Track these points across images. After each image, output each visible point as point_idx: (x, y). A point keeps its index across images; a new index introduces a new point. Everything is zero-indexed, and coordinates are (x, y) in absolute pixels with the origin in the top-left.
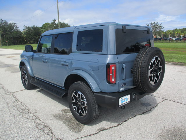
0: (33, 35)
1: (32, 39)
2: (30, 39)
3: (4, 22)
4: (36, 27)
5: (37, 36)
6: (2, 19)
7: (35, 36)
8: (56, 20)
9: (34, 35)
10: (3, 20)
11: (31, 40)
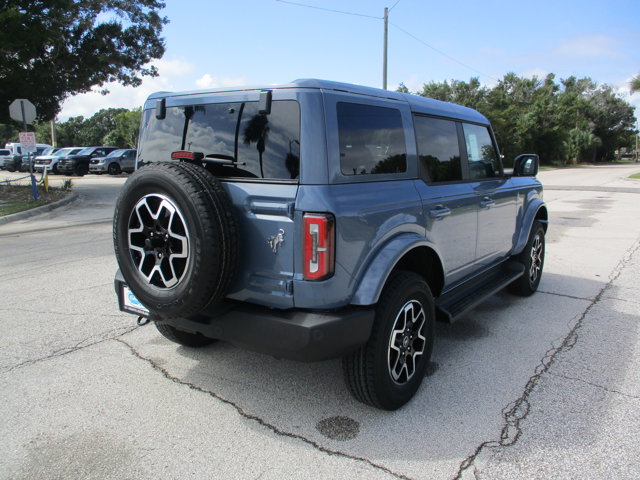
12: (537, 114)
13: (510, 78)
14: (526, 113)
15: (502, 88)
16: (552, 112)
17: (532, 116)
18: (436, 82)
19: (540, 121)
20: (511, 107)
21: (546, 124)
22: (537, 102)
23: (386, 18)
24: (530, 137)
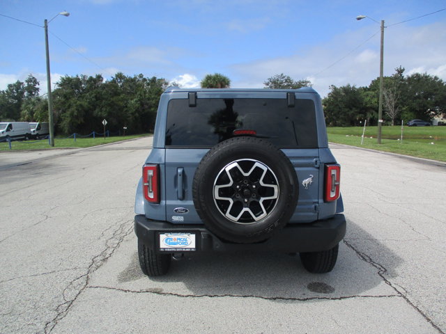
0: (343, 106)
1: (341, 116)
2: (335, 115)
3: (286, 80)
4: (353, 87)
5: (351, 109)
6: (282, 75)
7: (347, 110)
8: (404, 70)
9: (346, 107)
10: (284, 75)
11: (338, 118)
12: (139, 100)
13: (120, 76)
14: (132, 99)
15: (115, 82)
16: (149, 99)
17: (136, 101)
18: (70, 77)
19: (142, 105)
20: (122, 96)
21: (146, 107)
22: (138, 93)
23: (46, 27)
24: (137, 114)
